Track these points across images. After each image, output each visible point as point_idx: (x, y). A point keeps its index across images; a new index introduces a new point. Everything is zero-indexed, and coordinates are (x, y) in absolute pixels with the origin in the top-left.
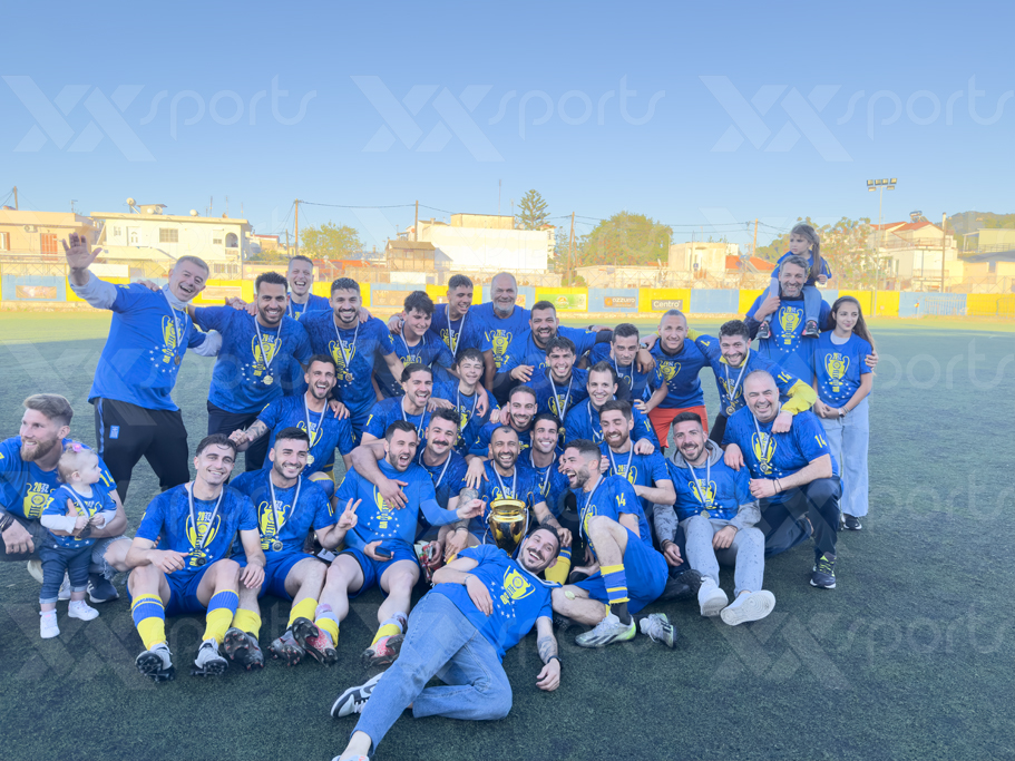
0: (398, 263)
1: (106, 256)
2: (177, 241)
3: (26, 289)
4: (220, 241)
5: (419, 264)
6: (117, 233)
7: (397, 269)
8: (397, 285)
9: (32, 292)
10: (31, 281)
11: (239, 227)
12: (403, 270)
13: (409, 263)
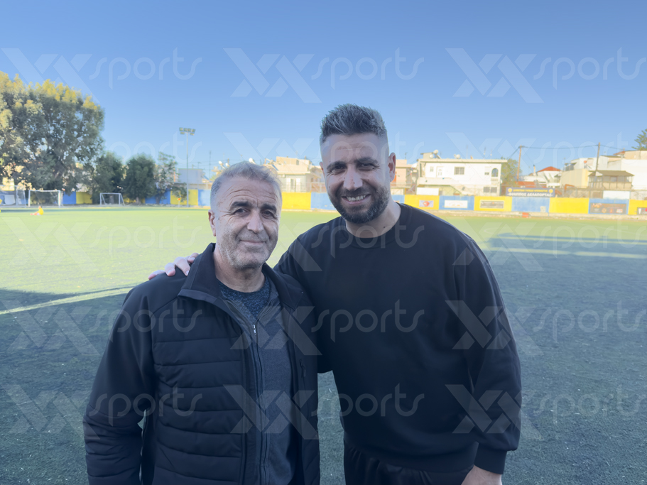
0: (606, 185)
1: (426, 183)
2: (463, 173)
4: (488, 174)
5: (620, 185)
6: (432, 170)
7: (605, 189)
8: (608, 200)
11: (500, 165)
12: (609, 190)
13: (614, 185)
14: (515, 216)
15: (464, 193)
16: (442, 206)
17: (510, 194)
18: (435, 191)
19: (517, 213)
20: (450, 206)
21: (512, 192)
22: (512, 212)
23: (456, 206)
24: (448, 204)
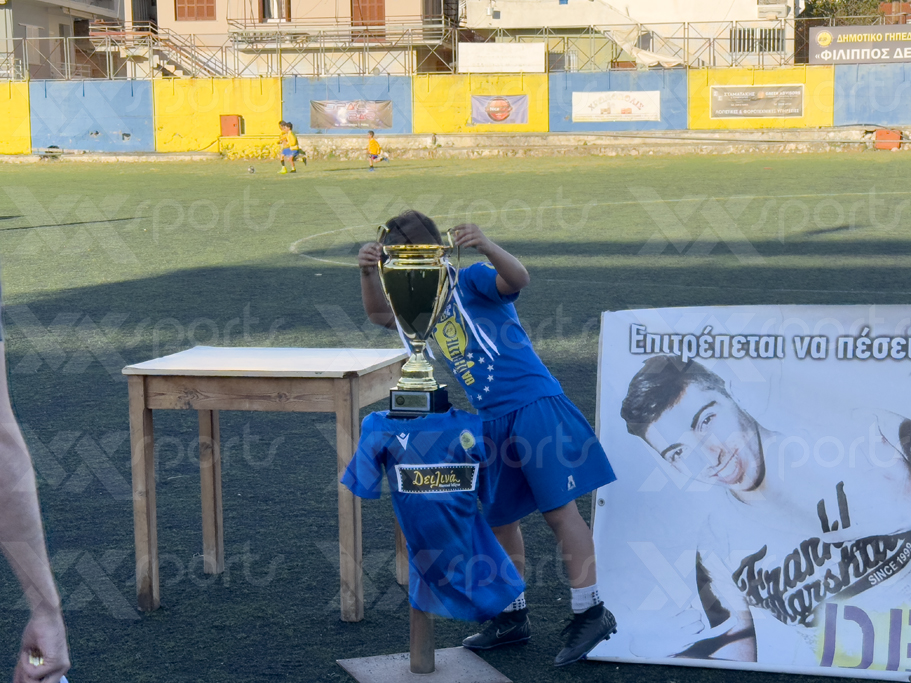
1: (496, 24)
3: (329, 107)
9: (342, 113)
10: (340, 88)
14: (846, 144)
15: (645, 58)
16: (560, 118)
17: (826, 55)
18: (531, 55)
19: (856, 135)
20: (595, 116)
21: (834, 45)
22: (837, 127)
23: (616, 116)
24: (586, 105)
